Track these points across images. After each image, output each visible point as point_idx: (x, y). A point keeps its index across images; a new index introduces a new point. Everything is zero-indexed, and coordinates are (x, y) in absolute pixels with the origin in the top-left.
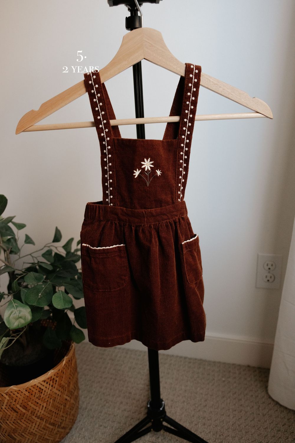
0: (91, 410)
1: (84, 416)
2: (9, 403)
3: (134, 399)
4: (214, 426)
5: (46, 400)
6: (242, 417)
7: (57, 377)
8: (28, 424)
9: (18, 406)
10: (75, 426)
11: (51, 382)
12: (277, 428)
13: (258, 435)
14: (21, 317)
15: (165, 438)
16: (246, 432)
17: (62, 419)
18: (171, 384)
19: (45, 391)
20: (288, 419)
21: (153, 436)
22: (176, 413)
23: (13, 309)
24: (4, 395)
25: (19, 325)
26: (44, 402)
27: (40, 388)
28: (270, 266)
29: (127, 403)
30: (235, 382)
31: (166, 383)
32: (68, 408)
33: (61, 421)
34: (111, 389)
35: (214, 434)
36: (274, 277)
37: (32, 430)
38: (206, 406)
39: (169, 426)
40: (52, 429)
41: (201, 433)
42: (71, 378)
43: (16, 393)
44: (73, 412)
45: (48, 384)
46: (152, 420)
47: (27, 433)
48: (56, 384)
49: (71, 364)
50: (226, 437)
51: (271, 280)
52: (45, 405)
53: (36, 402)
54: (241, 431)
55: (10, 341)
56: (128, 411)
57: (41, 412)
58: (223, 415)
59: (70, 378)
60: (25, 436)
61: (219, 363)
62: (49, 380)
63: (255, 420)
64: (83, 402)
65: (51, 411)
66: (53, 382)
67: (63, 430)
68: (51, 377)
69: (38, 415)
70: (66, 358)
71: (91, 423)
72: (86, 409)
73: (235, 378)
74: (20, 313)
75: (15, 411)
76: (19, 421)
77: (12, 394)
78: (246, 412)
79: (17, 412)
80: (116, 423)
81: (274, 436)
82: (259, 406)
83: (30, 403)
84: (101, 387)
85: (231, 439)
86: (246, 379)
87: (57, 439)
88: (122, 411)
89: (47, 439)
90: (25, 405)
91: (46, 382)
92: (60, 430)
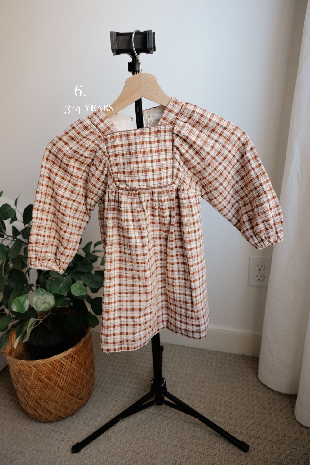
0: (105, 387)
1: (99, 392)
2: (36, 374)
3: (142, 380)
4: (208, 403)
5: (66, 374)
6: (233, 396)
7: (75, 355)
8: (51, 393)
9: (44, 377)
10: (91, 399)
11: (71, 358)
12: (263, 406)
13: (246, 411)
14: (46, 303)
15: (166, 411)
16: (236, 409)
17: (79, 391)
18: (174, 368)
19: (65, 366)
20: (273, 400)
21: (156, 409)
22: (176, 391)
23: (40, 296)
24: (32, 367)
25: (44, 309)
26: (64, 375)
27: (61, 363)
28: (260, 267)
29: (136, 383)
30: (230, 368)
31: (170, 367)
32: (85, 382)
33: (78, 392)
34: (123, 371)
35: (208, 409)
36: (264, 277)
37: (54, 398)
38: (203, 387)
39: (170, 401)
40: (71, 399)
41: (197, 408)
42: (88, 357)
43: (42, 366)
44: (89, 387)
45: (68, 360)
46: (155, 395)
47: (50, 400)
48: (74, 360)
49: (88, 345)
50: (218, 412)
51: (261, 279)
52: (65, 377)
53: (58, 374)
54: (231, 407)
55: (38, 322)
56: (136, 389)
57: (62, 383)
58: (217, 394)
59: (86, 357)
60: (49, 402)
61: (218, 352)
62: (69, 356)
63: (245, 399)
64: (99, 381)
65: (70, 383)
66: (72, 359)
67: (80, 401)
68: (71, 354)
69: (60, 385)
70: (83, 339)
71: (104, 397)
72: (101, 386)
73: (230, 365)
74: (45, 299)
75: (41, 381)
76: (44, 390)
77: (38, 366)
78: (237, 393)
79: (43, 382)
80: (125, 398)
81: (259, 412)
82: (249, 388)
83: (53, 375)
84: (114, 370)
85: (222, 413)
86: (240, 366)
87: (75, 408)
88: (131, 389)
89: (67, 407)
90: (49, 376)
91: (66, 358)
92: (78, 400)
